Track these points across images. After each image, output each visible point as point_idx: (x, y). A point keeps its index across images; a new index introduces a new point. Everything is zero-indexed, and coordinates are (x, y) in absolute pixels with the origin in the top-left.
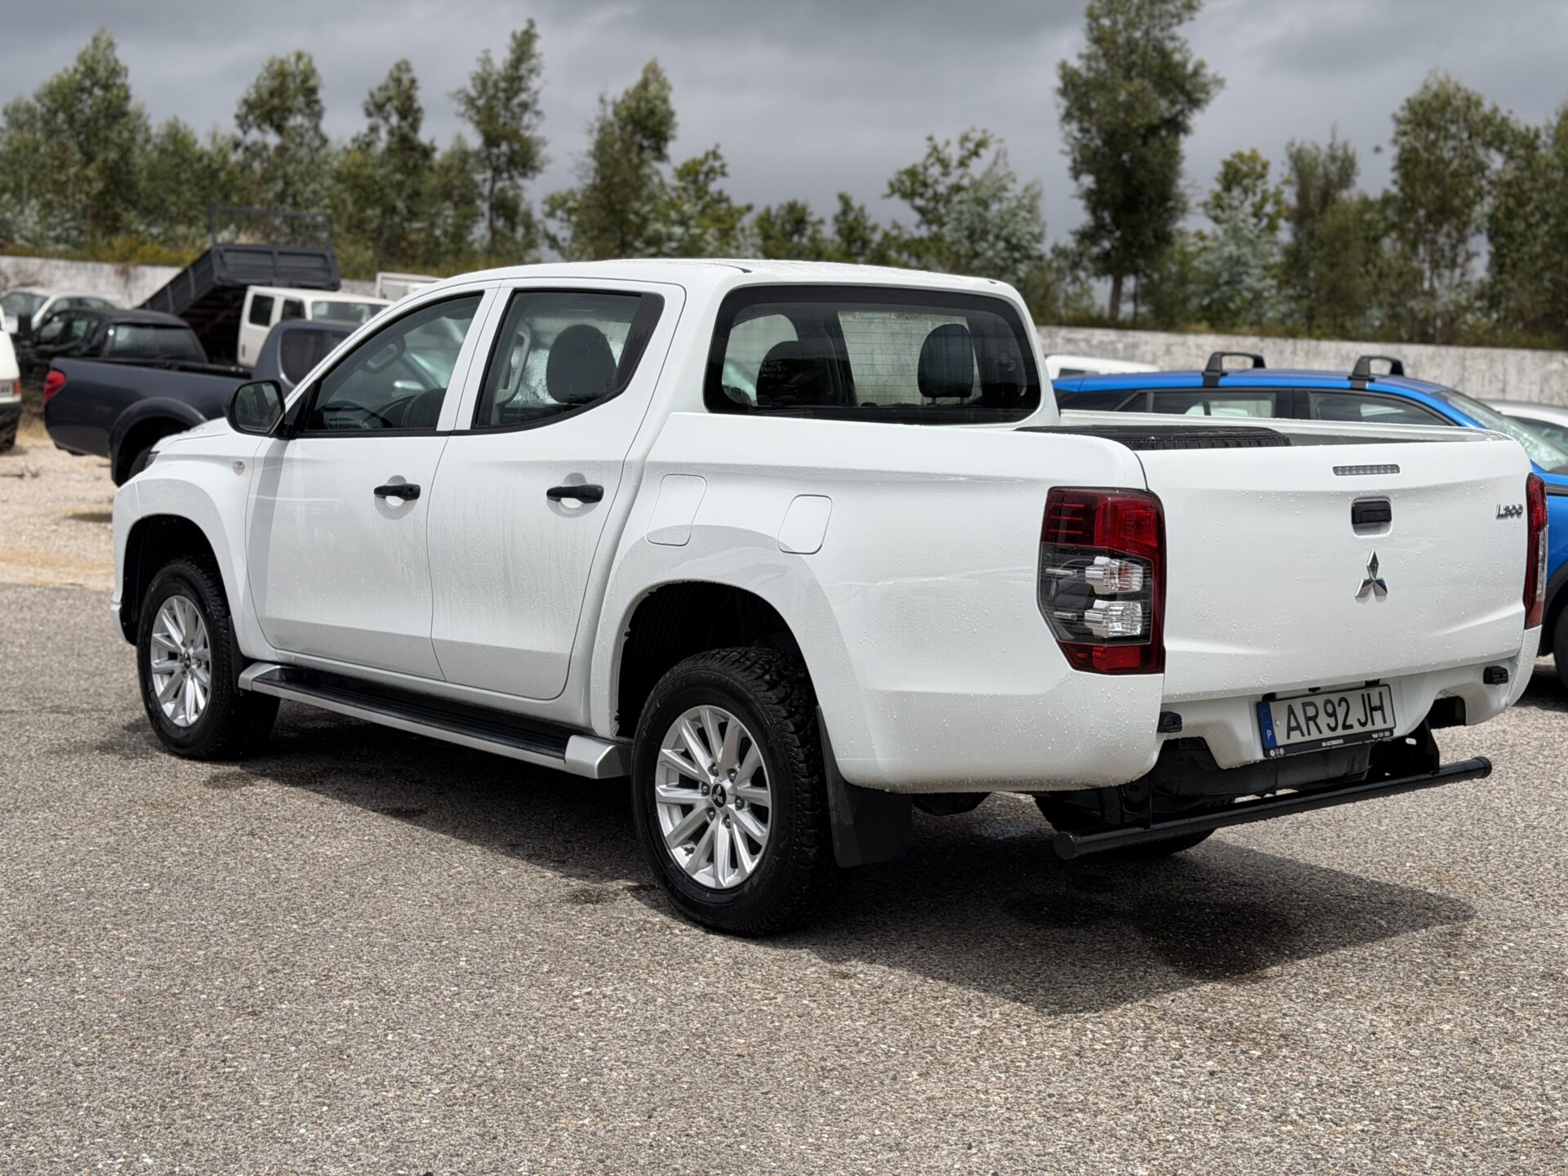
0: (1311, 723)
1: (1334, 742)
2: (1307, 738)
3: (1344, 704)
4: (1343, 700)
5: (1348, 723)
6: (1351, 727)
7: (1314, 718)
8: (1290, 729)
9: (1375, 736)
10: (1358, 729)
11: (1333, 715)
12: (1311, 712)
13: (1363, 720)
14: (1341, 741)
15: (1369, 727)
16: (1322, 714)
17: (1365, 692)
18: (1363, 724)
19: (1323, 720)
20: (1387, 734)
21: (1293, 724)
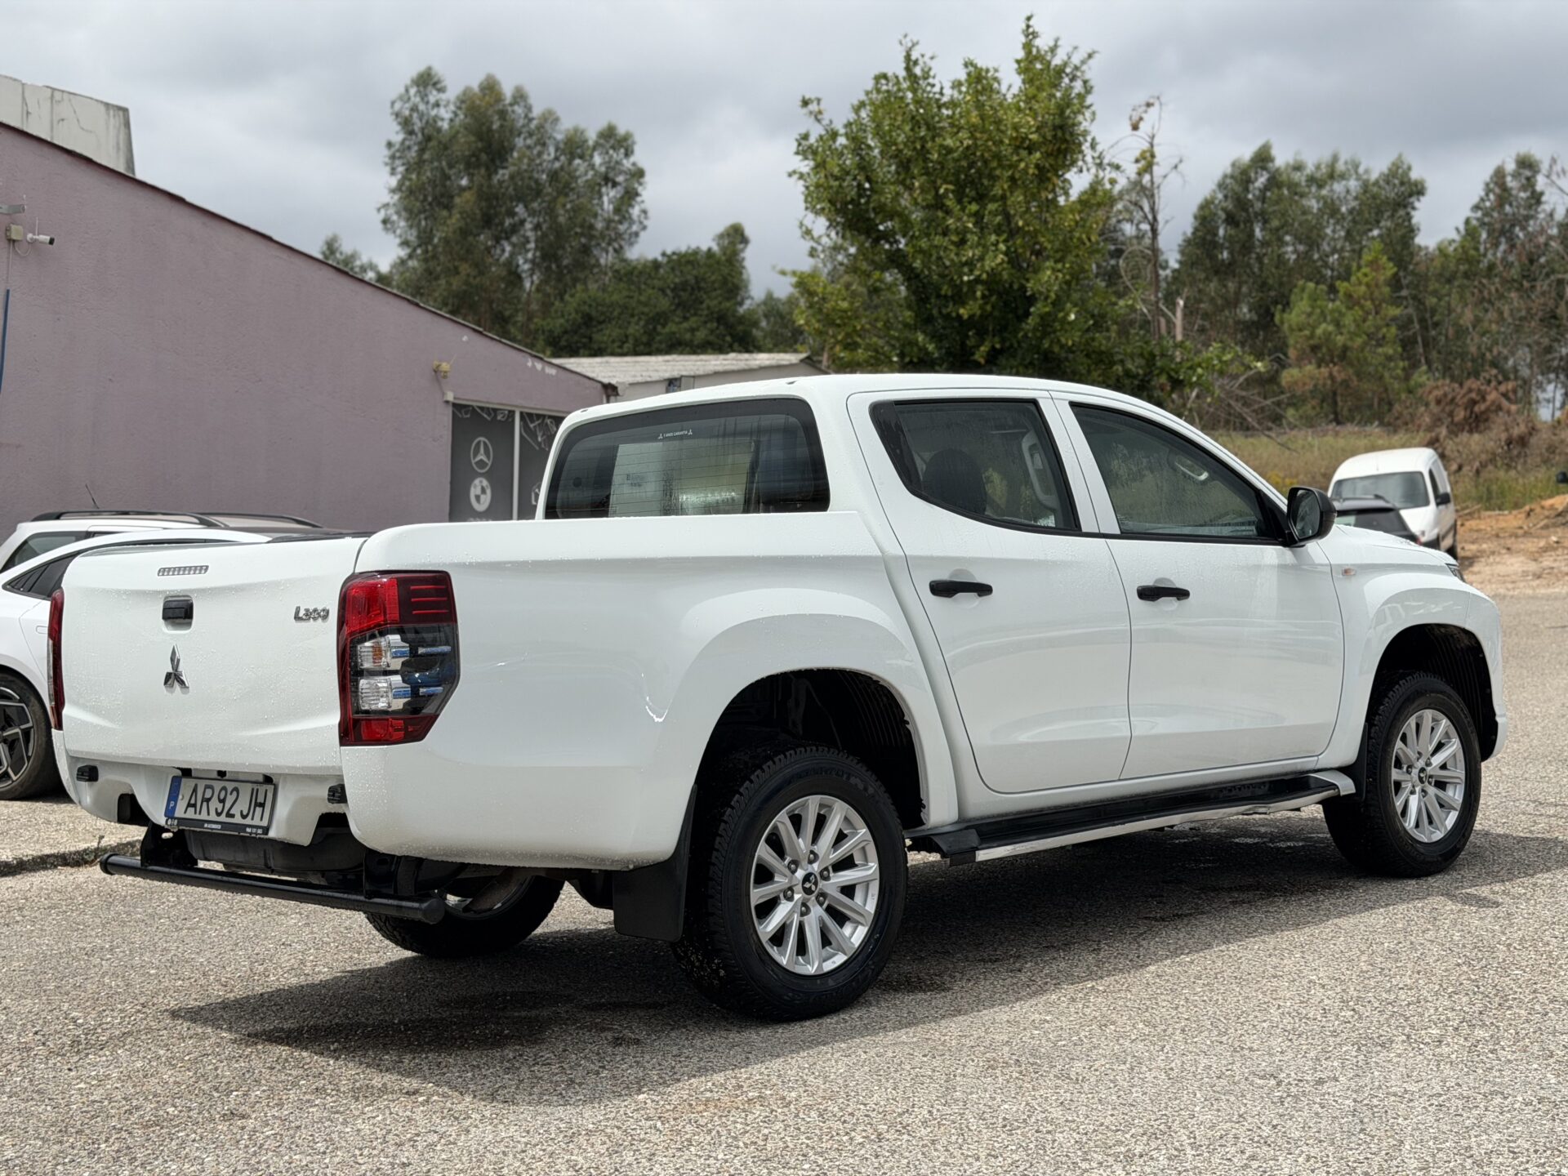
0: (205, 804)
1: (214, 826)
2: (197, 817)
3: (235, 793)
4: (236, 789)
5: (232, 812)
6: (233, 816)
7: (208, 800)
8: (189, 805)
9: (248, 830)
10: (238, 820)
11: (222, 801)
12: (208, 794)
13: (245, 813)
14: (219, 827)
15: (248, 821)
16: (215, 798)
17: (255, 787)
18: (244, 817)
19: (215, 804)
20: (260, 831)
21: (193, 802)
